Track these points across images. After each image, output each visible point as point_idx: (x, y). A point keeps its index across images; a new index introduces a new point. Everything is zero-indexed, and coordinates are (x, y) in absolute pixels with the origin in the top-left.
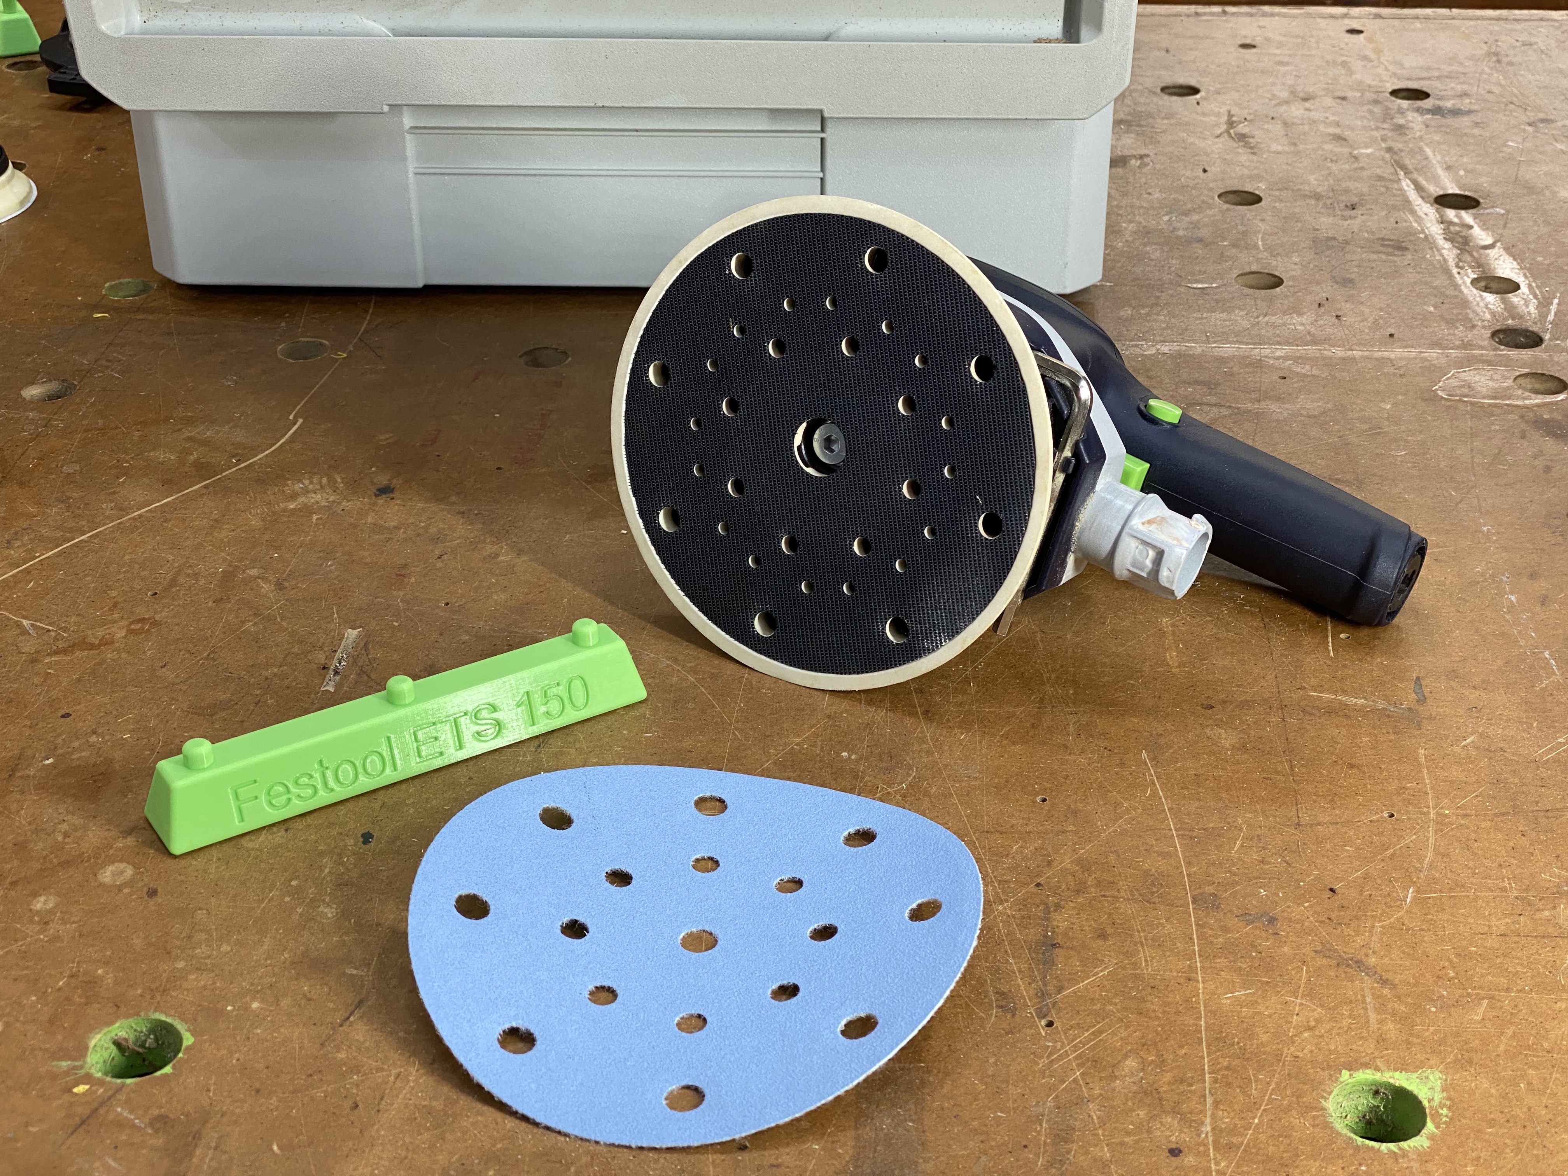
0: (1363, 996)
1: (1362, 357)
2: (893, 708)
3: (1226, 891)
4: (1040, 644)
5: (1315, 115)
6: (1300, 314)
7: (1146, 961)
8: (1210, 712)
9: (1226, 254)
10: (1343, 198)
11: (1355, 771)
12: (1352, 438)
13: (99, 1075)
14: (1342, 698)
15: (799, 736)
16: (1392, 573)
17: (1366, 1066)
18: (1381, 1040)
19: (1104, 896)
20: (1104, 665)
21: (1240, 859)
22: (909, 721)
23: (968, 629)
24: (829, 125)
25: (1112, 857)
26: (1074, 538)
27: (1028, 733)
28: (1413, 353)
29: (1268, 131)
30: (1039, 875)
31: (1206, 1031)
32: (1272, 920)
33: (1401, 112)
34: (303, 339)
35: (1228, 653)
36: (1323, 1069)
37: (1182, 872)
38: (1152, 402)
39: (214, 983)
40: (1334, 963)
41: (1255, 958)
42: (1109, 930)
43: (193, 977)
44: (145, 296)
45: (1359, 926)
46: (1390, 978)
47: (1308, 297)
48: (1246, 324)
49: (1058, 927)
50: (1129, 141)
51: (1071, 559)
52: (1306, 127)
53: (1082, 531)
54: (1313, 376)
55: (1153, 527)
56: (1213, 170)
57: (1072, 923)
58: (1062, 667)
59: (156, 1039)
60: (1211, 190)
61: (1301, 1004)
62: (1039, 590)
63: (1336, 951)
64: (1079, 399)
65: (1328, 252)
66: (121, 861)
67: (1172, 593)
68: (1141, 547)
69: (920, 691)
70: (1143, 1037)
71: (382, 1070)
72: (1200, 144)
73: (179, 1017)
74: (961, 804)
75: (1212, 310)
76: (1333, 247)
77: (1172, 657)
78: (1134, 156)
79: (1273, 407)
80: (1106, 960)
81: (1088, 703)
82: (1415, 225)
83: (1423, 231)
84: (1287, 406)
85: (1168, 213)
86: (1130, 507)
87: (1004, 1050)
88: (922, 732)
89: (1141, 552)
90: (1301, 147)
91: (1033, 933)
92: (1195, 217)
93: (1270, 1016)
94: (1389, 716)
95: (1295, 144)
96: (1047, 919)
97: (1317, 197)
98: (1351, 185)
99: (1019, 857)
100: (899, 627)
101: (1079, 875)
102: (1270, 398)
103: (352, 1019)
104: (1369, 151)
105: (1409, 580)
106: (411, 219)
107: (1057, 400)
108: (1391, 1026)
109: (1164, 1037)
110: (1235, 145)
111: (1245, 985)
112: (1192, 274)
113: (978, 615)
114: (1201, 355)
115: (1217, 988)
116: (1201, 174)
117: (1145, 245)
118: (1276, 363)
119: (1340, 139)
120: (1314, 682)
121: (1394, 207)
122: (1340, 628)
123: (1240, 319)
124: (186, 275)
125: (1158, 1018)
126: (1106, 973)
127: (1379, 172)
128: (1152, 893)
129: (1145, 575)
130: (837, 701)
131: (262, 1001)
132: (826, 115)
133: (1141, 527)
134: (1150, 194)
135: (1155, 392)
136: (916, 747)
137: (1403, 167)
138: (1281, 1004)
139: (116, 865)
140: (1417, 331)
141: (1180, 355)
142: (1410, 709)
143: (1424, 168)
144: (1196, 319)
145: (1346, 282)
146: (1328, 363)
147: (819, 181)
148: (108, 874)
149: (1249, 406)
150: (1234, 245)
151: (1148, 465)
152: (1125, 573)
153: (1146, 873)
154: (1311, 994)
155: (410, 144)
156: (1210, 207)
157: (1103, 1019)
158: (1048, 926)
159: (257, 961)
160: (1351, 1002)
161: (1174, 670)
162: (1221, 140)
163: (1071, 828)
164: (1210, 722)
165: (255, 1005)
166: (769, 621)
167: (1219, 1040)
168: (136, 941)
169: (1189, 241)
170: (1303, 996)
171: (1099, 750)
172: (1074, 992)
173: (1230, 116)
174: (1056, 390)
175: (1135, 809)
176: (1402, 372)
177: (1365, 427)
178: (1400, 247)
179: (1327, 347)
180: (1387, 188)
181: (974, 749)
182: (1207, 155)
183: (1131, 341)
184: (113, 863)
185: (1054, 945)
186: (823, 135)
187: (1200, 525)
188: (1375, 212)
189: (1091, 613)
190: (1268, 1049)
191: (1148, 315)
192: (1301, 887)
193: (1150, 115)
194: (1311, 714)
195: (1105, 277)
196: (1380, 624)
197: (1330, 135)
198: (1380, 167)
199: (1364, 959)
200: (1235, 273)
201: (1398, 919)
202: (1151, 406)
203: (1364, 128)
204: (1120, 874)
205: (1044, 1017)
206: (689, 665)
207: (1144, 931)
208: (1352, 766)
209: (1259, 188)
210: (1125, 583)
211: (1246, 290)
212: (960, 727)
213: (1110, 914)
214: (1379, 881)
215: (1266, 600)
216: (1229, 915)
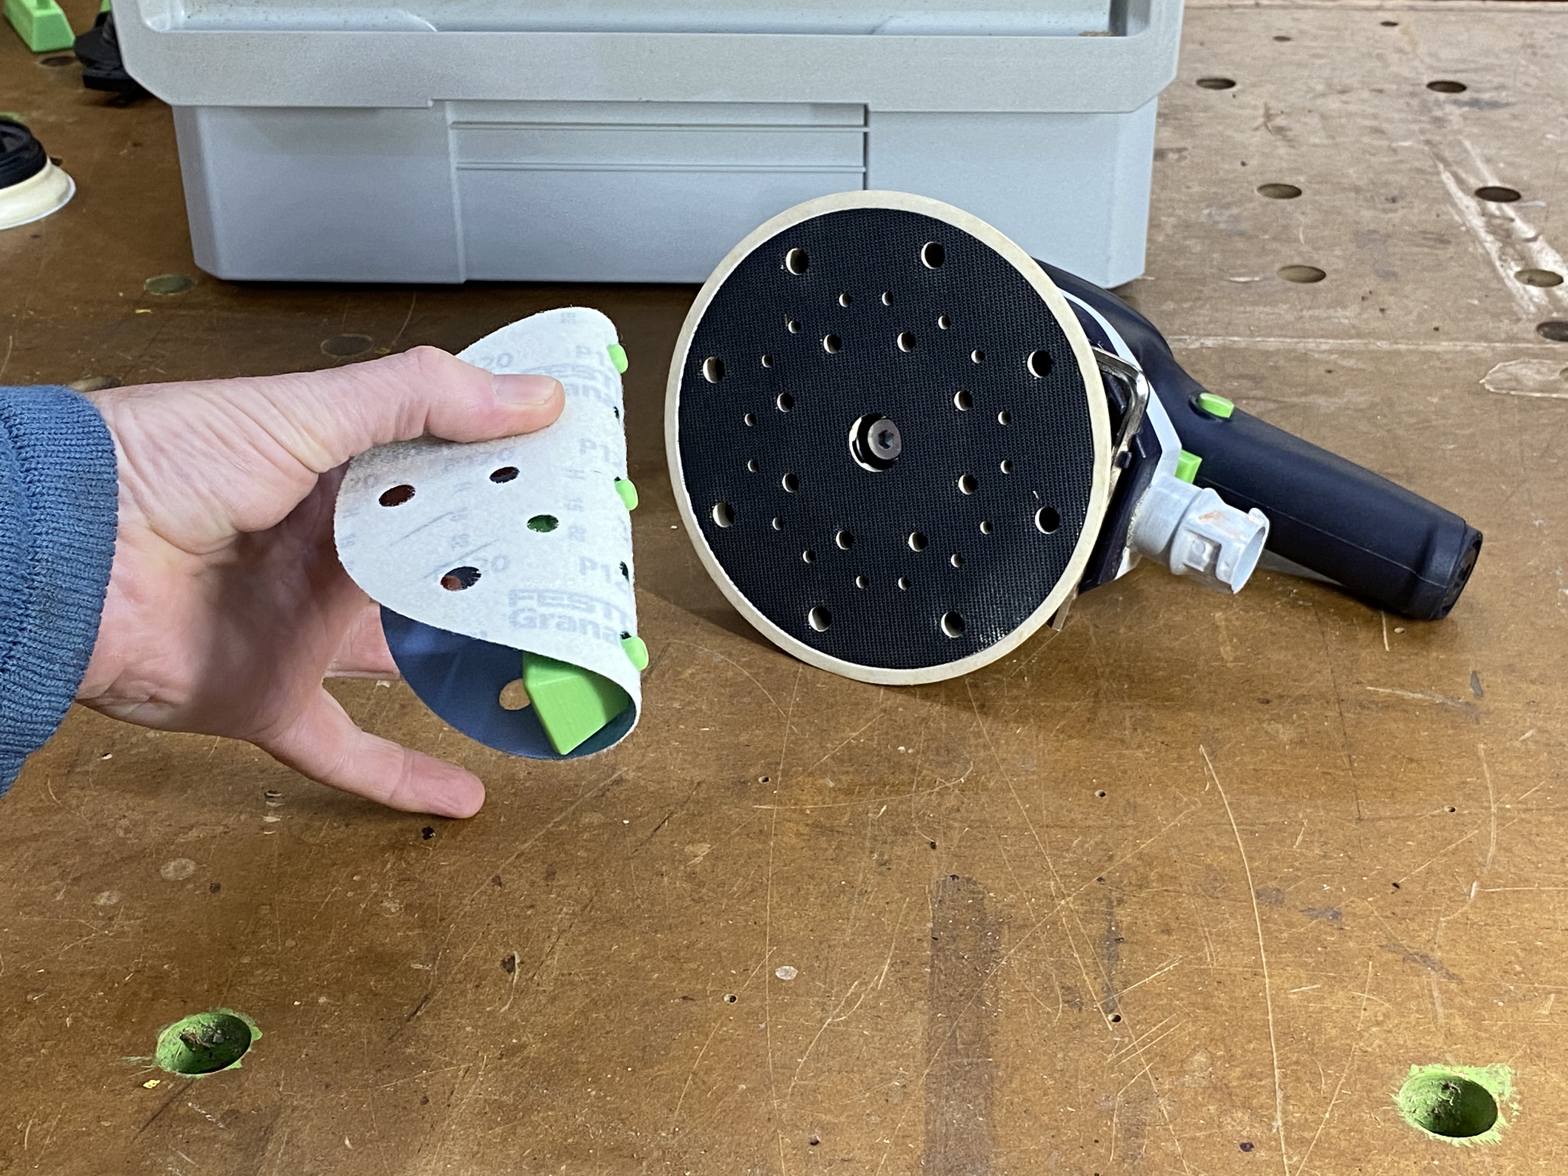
0: (1430, 991)
1: (1408, 350)
2: (949, 702)
3: (1289, 886)
4: (1093, 639)
5: (1352, 108)
6: (1344, 307)
7: (1211, 955)
8: (1266, 706)
9: (1268, 247)
10: (1382, 191)
11: (1414, 765)
12: (1401, 432)
13: (169, 1069)
14: (1399, 692)
15: (855, 731)
16: (1449, 567)
17: (1436, 1060)
18: (1449, 1034)
19: (1167, 891)
20: (1158, 659)
21: (1302, 854)
22: (965, 716)
23: (1024, 624)
24: (872, 119)
25: (1173, 851)
26: (1130, 532)
27: (1083, 726)
28: (1459, 346)
29: (1306, 124)
30: (1101, 869)
31: (1274, 1025)
32: (1336, 915)
33: (1438, 104)
34: (345, 335)
35: (1282, 647)
36: (1392, 1064)
37: (1244, 867)
38: (1204, 396)
39: (280, 978)
40: (1401, 957)
41: (1320, 953)
42: (1174, 925)
43: (259, 972)
44: (185, 292)
45: (1424, 921)
46: (1457, 972)
47: (1352, 291)
48: (1290, 317)
49: (1121, 922)
50: (1167, 134)
51: (1126, 553)
52: (1344, 121)
53: (1138, 525)
54: (1360, 370)
55: (1210, 521)
56: (1253, 163)
57: (1136, 918)
58: (1115, 661)
59: (224, 1034)
60: (1250, 183)
61: (1368, 999)
62: (1094, 585)
63: (1401, 946)
64: (1136, 393)
65: (1370, 246)
66: (183, 856)
67: (1229, 587)
68: (1198, 541)
69: (975, 686)
70: (1211, 1033)
71: (451, 1064)
72: (1238, 137)
73: (247, 1012)
74: (1020, 798)
75: (1255, 304)
76: (1374, 240)
77: (1226, 651)
78: (1172, 150)
79: (1321, 400)
80: (1172, 955)
81: (1143, 697)
82: (1457, 218)
83: (1464, 224)
84: (1333, 400)
85: (1208, 206)
86: (1186, 502)
87: (1071, 1045)
88: (978, 726)
89: (1198, 547)
90: (1339, 140)
91: (1097, 928)
92: (1235, 211)
93: (1337, 1011)
94: (1446, 711)
95: (1333, 138)
96: (1110, 914)
97: (1357, 190)
98: (1391, 178)
99: (1080, 851)
100: (954, 622)
101: (1141, 870)
102: (1317, 393)
103: (419, 1013)
104: (1406, 144)
105: (1465, 574)
106: (452, 215)
107: (1114, 395)
108: (1458, 1021)
109: (1232, 1031)
110: (1273, 138)
111: (1312, 980)
112: (1234, 268)
113: (1034, 609)
114: (1245, 349)
115: (1283, 982)
116: (1239, 166)
117: (1185, 238)
118: (1324, 356)
119: (1378, 131)
120: (1370, 676)
121: (1435, 200)
122: (1395, 622)
123: (1284, 312)
124: (228, 270)
125: (1225, 1013)
126: (1171, 967)
127: (1417, 164)
128: (1215, 888)
129: (1201, 569)
130: (892, 695)
131: (329, 996)
132: (871, 109)
133: (1198, 522)
134: (1188, 187)
135: (1205, 386)
136: (973, 741)
137: (1443, 160)
138: (1348, 998)
139: (178, 860)
140: (1462, 324)
141: (1225, 349)
142: (1468, 704)
143: (1464, 161)
144: (1240, 313)
145: (1388, 275)
146: (1375, 357)
147: (861, 176)
148: (171, 868)
149: (1295, 400)
150: (1275, 239)
151: (1200, 460)
152: (1182, 568)
153: (1209, 867)
154: (1378, 989)
155: (453, 138)
156: (1251, 200)
157: (1170, 1014)
158: (1111, 921)
159: (322, 956)
160: (1418, 997)
161: (1228, 665)
162: (1258, 133)
163: (1131, 822)
164: (1267, 716)
165: (322, 1000)
166: (823, 616)
167: (1287, 1034)
168: (201, 937)
169: (1230, 235)
170: (1370, 991)
171: (1156, 744)
172: (1140, 987)
173: (1267, 109)
174: (1113, 385)
175: (1195, 803)
176: (1448, 365)
177: (1413, 420)
178: (1442, 240)
179: (1372, 340)
180: (1427, 181)
181: (1031, 743)
182: (1245, 147)
183: (1175, 334)
184: (175, 859)
185: (1118, 940)
186: (865, 130)
187: (1257, 519)
188: (1416, 205)
189: (1143, 607)
190: (1337, 1044)
191: (1191, 308)
192: (1364, 882)
193: (1186, 108)
194: (1368, 708)
195: (1148, 272)
196: (1435, 618)
197: (1366, 127)
198: (1418, 160)
199: (1431, 954)
200: (1278, 266)
201: (1462, 914)
202: (1203, 401)
203: (1402, 121)
204: (1181, 869)
205: (1112, 1011)
206: (743, 660)
207: (1208, 926)
208: (1411, 760)
209: (1299, 181)
210: (1180, 579)
211: (1290, 284)
212: (1016, 721)
213: (1173, 909)
214: (1442, 876)
215: (1317, 594)
216: (1293, 909)
